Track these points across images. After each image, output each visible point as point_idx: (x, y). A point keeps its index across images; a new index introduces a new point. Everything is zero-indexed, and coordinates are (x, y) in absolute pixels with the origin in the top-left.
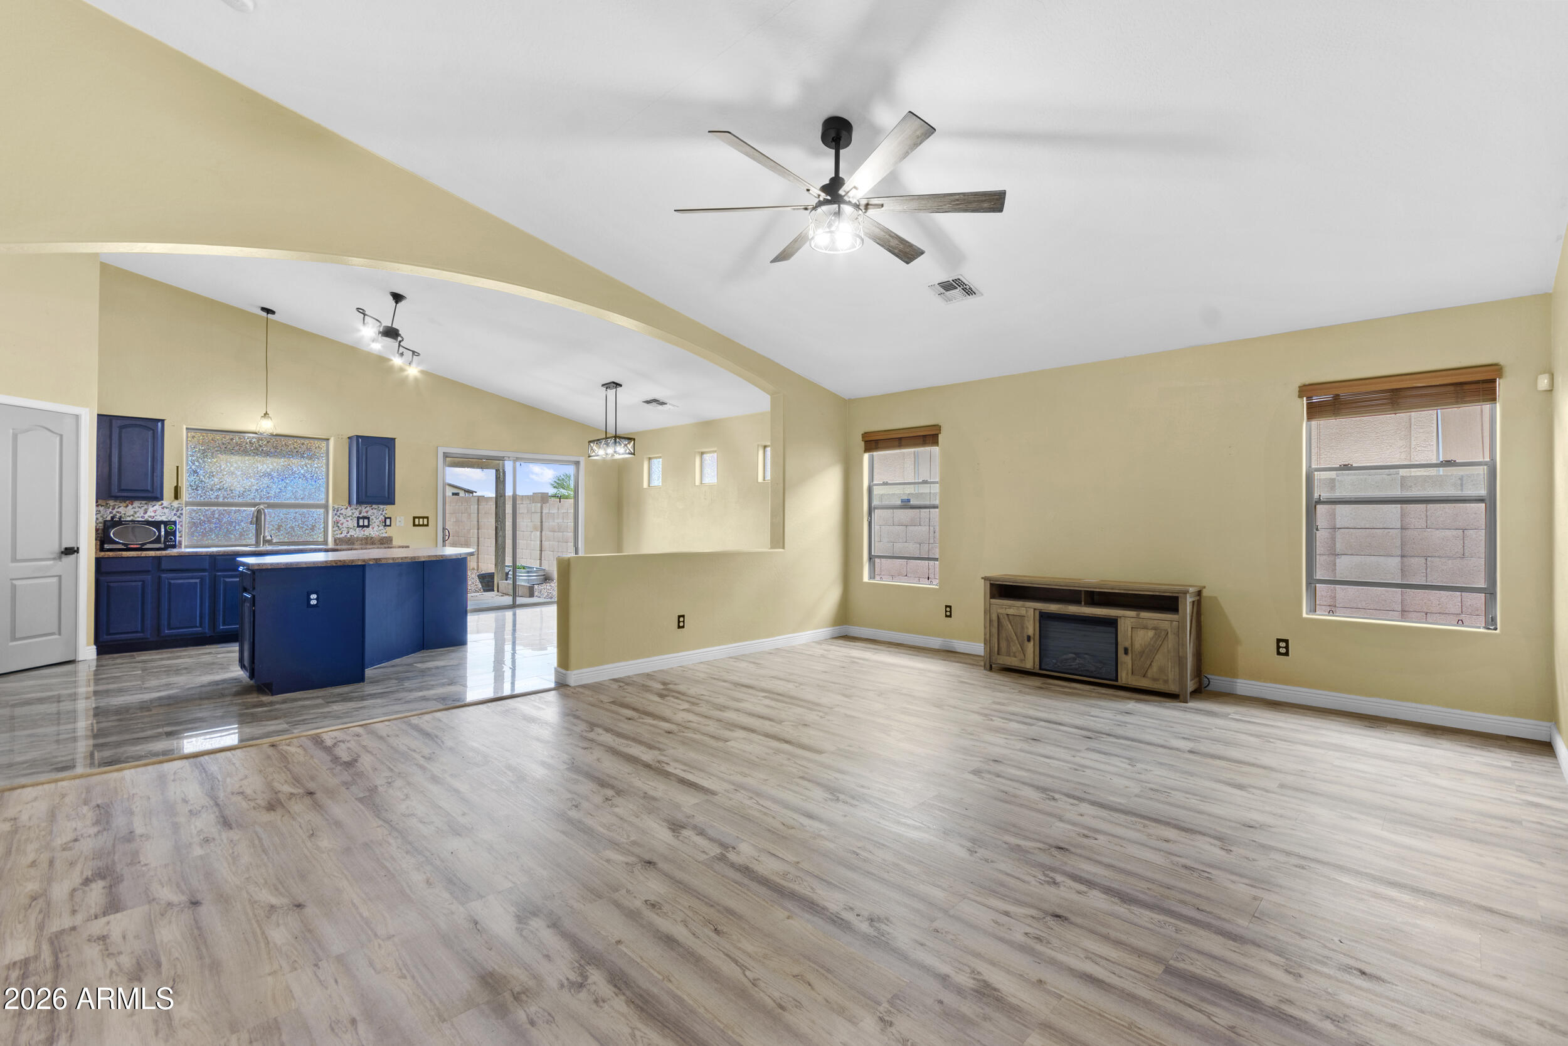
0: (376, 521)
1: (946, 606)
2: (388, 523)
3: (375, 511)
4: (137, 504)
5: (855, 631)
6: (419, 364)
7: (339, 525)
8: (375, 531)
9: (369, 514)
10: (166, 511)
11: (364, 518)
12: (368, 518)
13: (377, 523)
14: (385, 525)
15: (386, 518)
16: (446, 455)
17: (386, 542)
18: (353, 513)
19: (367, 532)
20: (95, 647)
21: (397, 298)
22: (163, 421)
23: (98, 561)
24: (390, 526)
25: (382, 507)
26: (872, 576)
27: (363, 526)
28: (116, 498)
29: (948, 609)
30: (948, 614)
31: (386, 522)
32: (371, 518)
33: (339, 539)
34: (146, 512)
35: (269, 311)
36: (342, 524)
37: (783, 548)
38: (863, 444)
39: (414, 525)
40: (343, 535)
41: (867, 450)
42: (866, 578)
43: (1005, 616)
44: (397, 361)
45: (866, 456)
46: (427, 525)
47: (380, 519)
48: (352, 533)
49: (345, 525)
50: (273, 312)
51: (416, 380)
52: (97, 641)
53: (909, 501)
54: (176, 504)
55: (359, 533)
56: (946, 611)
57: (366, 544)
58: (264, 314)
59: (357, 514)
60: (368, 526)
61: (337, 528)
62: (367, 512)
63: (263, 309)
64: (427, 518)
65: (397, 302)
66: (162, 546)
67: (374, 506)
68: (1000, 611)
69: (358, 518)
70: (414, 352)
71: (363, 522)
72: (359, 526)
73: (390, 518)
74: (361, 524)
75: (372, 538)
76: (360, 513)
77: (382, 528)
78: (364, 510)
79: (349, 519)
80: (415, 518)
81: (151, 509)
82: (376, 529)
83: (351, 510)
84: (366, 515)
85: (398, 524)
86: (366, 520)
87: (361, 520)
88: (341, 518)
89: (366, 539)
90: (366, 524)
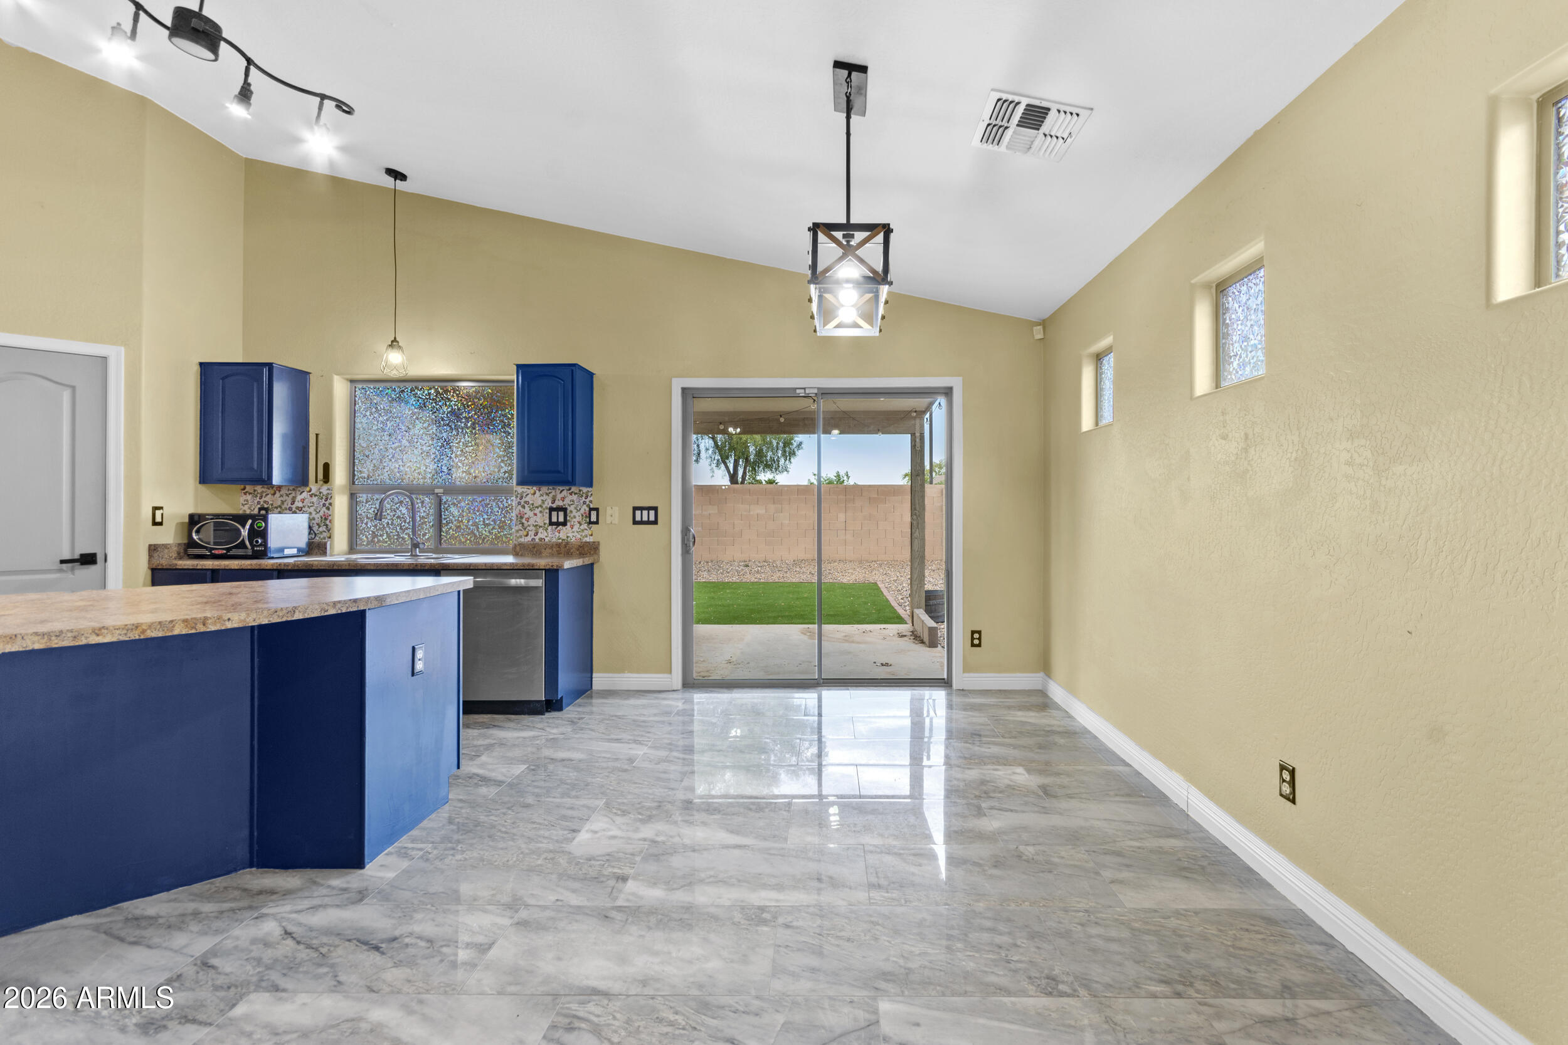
0: (576, 516)
2: (594, 518)
3: (575, 497)
7: (524, 521)
8: (573, 533)
9: (563, 502)
10: (315, 499)
11: (559, 509)
12: (564, 510)
13: (578, 519)
14: (590, 523)
15: (591, 509)
17: (590, 550)
18: (543, 501)
19: (564, 533)
22: (270, 366)
24: (597, 523)
25: (582, 489)
27: (558, 524)
31: (593, 516)
32: (569, 509)
33: (525, 543)
36: (528, 520)
39: (635, 522)
40: (529, 539)
46: (655, 522)
47: (582, 511)
48: (542, 534)
49: (531, 522)
54: (325, 489)
55: (551, 535)
57: (559, 553)
59: (548, 503)
60: (564, 524)
61: (520, 527)
62: (563, 499)
64: (655, 509)
69: (551, 510)
71: (557, 516)
72: (551, 523)
73: (597, 510)
74: (554, 519)
75: (567, 543)
76: (553, 502)
77: (585, 526)
78: (559, 496)
79: (537, 511)
80: (635, 509)
81: (299, 498)
82: (576, 528)
83: (538, 497)
84: (559, 503)
85: (609, 519)
86: (561, 514)
87: (554, 514)
88: (527, 509)
89: (558, 545)
90: (561, 519)
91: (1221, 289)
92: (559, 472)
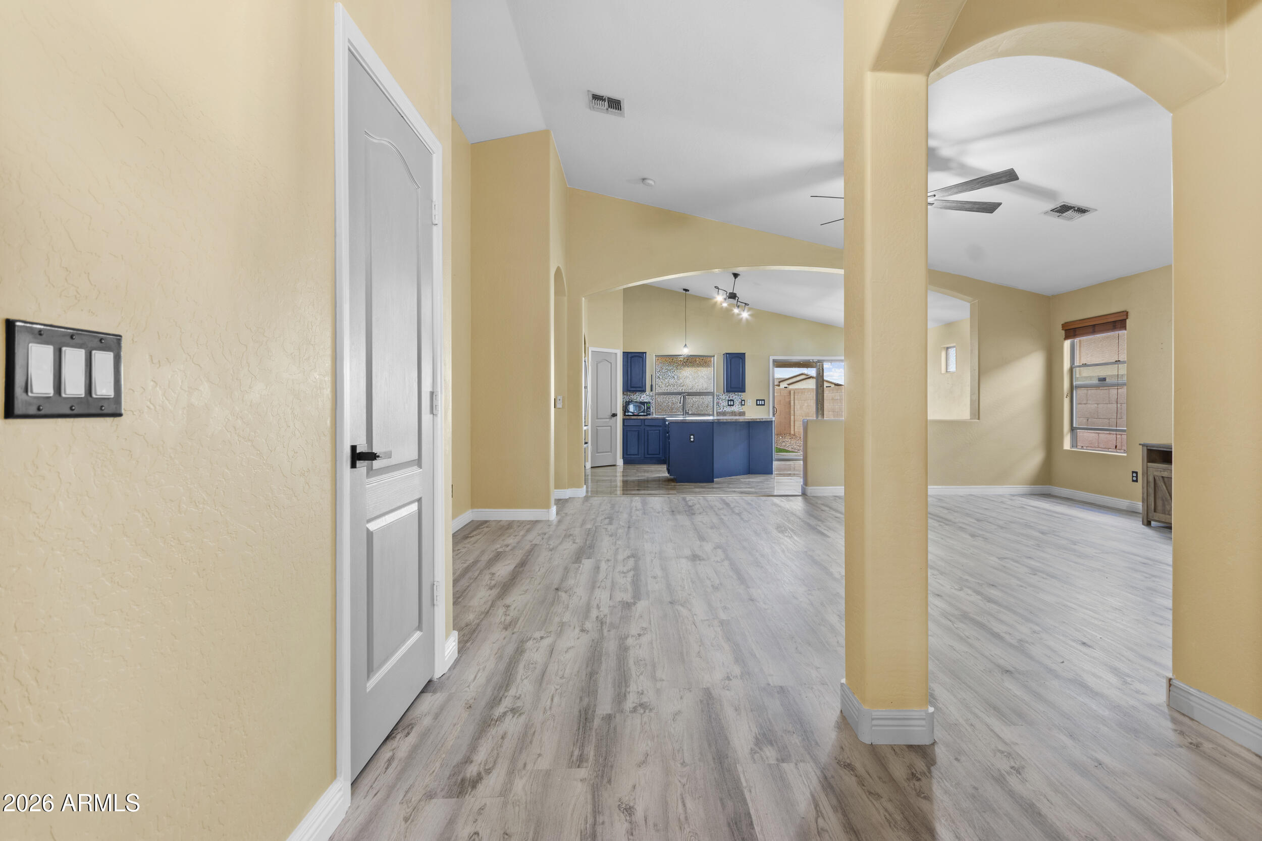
0: (737, 402)
1: (1133, 472)
2: (743, 403)
3: (736, 396)
4: (637, 394)
5: (1056, 490)
6: (749, 310)
7: (719, 404)
8: (736, 408)
9: (734, 398)
10: (648, 397)
11: (731, 400)
12: (733, 401)
13: (738, 403)
14: (742, 405)
15: (742, 400)
16: (774, 361)
17: (742, 414)
18: (726, 398)
19: (733, 408)
20: (622, 460)
21: (736, 275)
22: (646, 353)
23: (624, 420)
24: (744, 405)
25: (740, 394)
26: (1074, 443)
27: (731, 405)
28: (630, 391)
29: (1135, 475)
30: (1135, 479)
31: (743, 402)
33: (719, 412)
34: (640, 398)
35: (686, 290)
37: (979, 419)
38: (1063, 332)
39: (757, 405)
40: (721, 410)
41: (1067, 337)
42: (1067, 445)
43: (1161, 479)
44: (736, 311)
45: (1067, 344)
46: (764, 405)
47: (739, 401)
48: (725, 409)
49: (722, 405)
50: (688, 291)
51: (747, 320)
52: (623, 458)
53: (1104, 379)
54: (651, 394)
55: (728, 409)
56: (1133, 477)
57: (732, 415)
58: (685, 292)
59: (727, 398)
60: (733, 405)
61: (718, 406)
62: (732, 397)
63: (684, 290)
64: (764, 400)
65: (735, 278)
66: (645, 414)
67: (736, 393)
68: (1156, 473)
69: (728, 400)
70: (746, 304)
71: (731, 403)
72: (728, 405)
73: (744, 400)
74: (730, 404)
75: (735, 411)
76: (729, 398)
77: (740, 406)
79: (724, 401)
80: (757, 400)
81: (642, 396)
82: (737, 406)
83: (725, 397)
84: (731, 398)
85: (748, 404)
86: (732, 402)
87: (730, 402)
88: (720, 401)
89: (732, 412)
90: (732, 404)
91: (948, 348)
92: (740, 388)
